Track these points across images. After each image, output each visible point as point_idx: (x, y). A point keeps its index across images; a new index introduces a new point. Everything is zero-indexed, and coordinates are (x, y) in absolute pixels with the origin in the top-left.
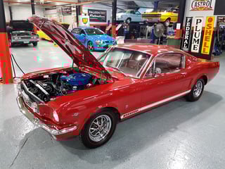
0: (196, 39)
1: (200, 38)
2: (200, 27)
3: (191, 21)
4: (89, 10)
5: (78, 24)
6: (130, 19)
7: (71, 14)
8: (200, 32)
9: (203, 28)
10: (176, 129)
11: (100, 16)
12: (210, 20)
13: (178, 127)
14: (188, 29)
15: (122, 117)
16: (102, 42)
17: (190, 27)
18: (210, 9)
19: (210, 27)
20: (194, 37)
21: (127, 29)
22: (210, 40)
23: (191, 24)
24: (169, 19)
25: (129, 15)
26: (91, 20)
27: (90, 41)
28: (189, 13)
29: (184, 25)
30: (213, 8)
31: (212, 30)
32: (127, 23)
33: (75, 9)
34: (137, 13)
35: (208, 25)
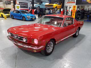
0: (69, 15)
1: (70, 14)
2: (70, 10)
3: (67, 8)
4: (19, 2)
5: (14, 9)
6: (39, 7)
7: (10, 4)
8: (71, 12)
9: (72, 10)
10: (75, 47)
11: (25, 5)
12: (74, 7)
13: (75, 46)
14: (66, 11)
15: (56, 43)
16: (29, 17)
17: (66, 10)
18: (74, 3)
19: (75, 10)
20: (68, 14)
21: (38, 11)
22: (75, 15)
23: (67, 9)
24: (56, 7)
25: (39, 5)
26: (21, 7)
27: (23, 16)
28: (66, 4)
29: (64, 9)
30: (75, 2)
31: (75, 11)
32: (38, 9)
33: (13, 2)
34: (42, 4)
35: (74, 9)
